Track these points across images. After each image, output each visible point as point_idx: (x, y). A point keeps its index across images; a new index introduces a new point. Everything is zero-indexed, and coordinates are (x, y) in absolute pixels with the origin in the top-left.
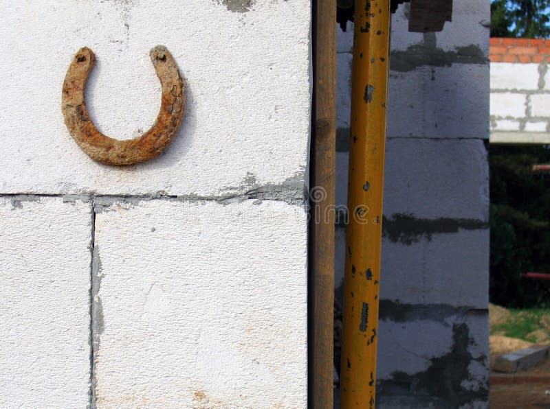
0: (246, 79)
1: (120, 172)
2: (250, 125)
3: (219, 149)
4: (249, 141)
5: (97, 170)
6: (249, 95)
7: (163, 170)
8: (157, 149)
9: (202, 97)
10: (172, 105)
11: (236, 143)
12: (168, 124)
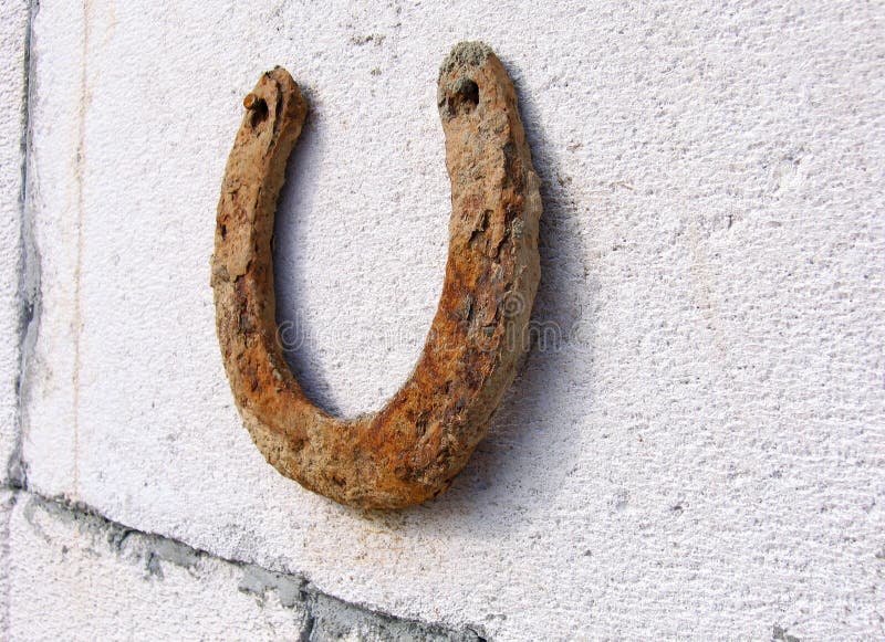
0: (793, 180)
1: (366, 525)
2: (798, 407)
3: (673, 499)
4: (794, 482)
5: (308, 507)
6: (801, 258)
7: (484, 545)
8: (421, 473)
9: (619, 259)
10: (474, 294)
11: (738, 482)
12: (451, 375)
